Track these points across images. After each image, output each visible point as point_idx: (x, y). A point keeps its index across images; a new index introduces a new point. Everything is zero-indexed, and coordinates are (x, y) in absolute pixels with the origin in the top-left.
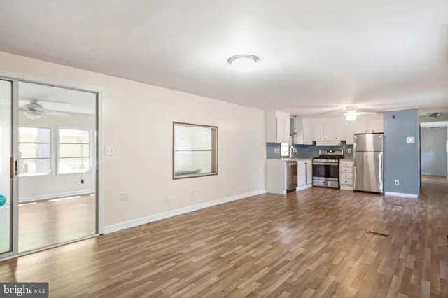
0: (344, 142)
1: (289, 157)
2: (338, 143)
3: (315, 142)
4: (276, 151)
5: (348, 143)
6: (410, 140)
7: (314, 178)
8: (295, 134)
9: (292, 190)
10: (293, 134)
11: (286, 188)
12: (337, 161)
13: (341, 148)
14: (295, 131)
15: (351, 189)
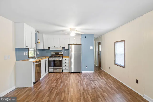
0: (64, 48)
1: (34, 57)
2: (61, 49)
3: (49, 48)
4: (25, 54)
5: (66, 49)
6: (91, 48)
7: (49, 68)
8: (38, 43)
9: (37, 82)
10: (37, 43)
11: (33, 82)
12: (61, 58)
13: (62, 51)
14: (39, 41)
15: (68, 71)
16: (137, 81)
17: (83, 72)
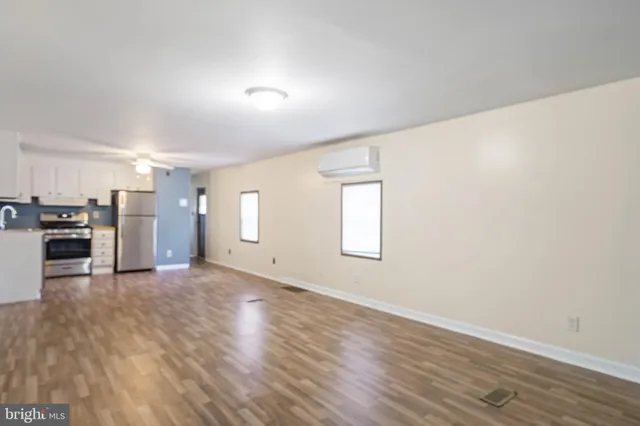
0: (93, 201)
2: (83, 202)
3: (35, 199)
5: (100, 204)
6: (184, 203)
7: (48, 262)
15: (110, 270)
16: (274, 262)
17: (159, 268)
